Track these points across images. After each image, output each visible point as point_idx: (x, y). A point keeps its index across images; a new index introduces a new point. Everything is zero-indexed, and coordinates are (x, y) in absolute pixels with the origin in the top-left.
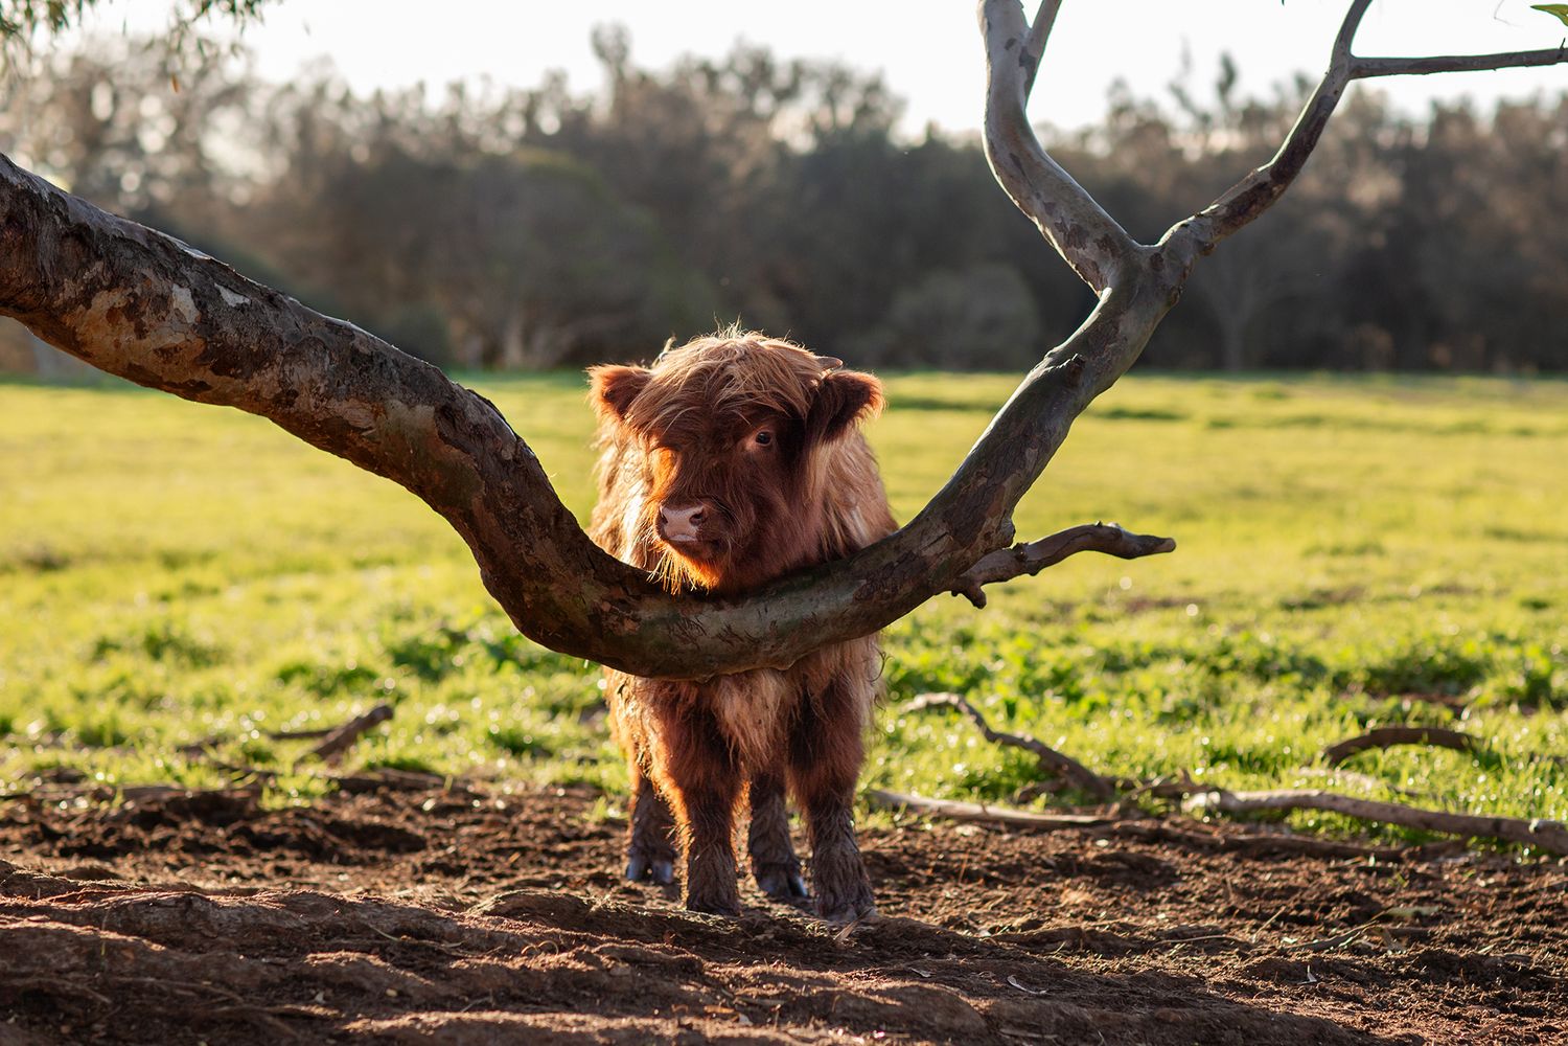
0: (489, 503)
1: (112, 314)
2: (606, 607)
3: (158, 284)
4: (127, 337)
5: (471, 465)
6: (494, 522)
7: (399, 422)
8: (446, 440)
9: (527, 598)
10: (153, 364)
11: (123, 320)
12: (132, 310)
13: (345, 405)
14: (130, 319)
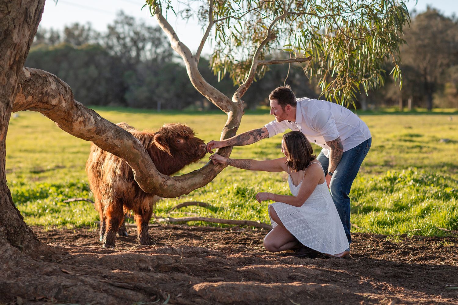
0: (143, 161)
1: (80, 122)
2: (162, 183)
3: (89, 115)
4: (82, 127)
5: (139, 153)
6: (143, 165)
7: (126, 144)
8: (134, 148)
9: (148, 181)
10: (85, 133)
11: (82, 123)
12: (84, 121)
13: (116, 141)
14: (83, 123)
